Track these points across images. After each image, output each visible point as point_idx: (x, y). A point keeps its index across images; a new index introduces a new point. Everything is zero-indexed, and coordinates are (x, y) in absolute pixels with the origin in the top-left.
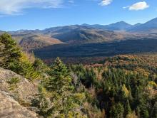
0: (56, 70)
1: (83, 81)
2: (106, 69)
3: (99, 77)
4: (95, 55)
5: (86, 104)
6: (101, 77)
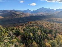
1: (15, 34)
2: (24, 28)
4: (20, 22)
6: (22, 31)
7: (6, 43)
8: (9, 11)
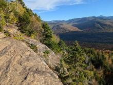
0: (74, 50)
1: (93, 62)
3: (108, 62)
5: (94, 81)
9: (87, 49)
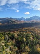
3: (16, 36)
5: (12, 46)
7: (2, 46)
8: (7, 19)
9: (7, 33)
